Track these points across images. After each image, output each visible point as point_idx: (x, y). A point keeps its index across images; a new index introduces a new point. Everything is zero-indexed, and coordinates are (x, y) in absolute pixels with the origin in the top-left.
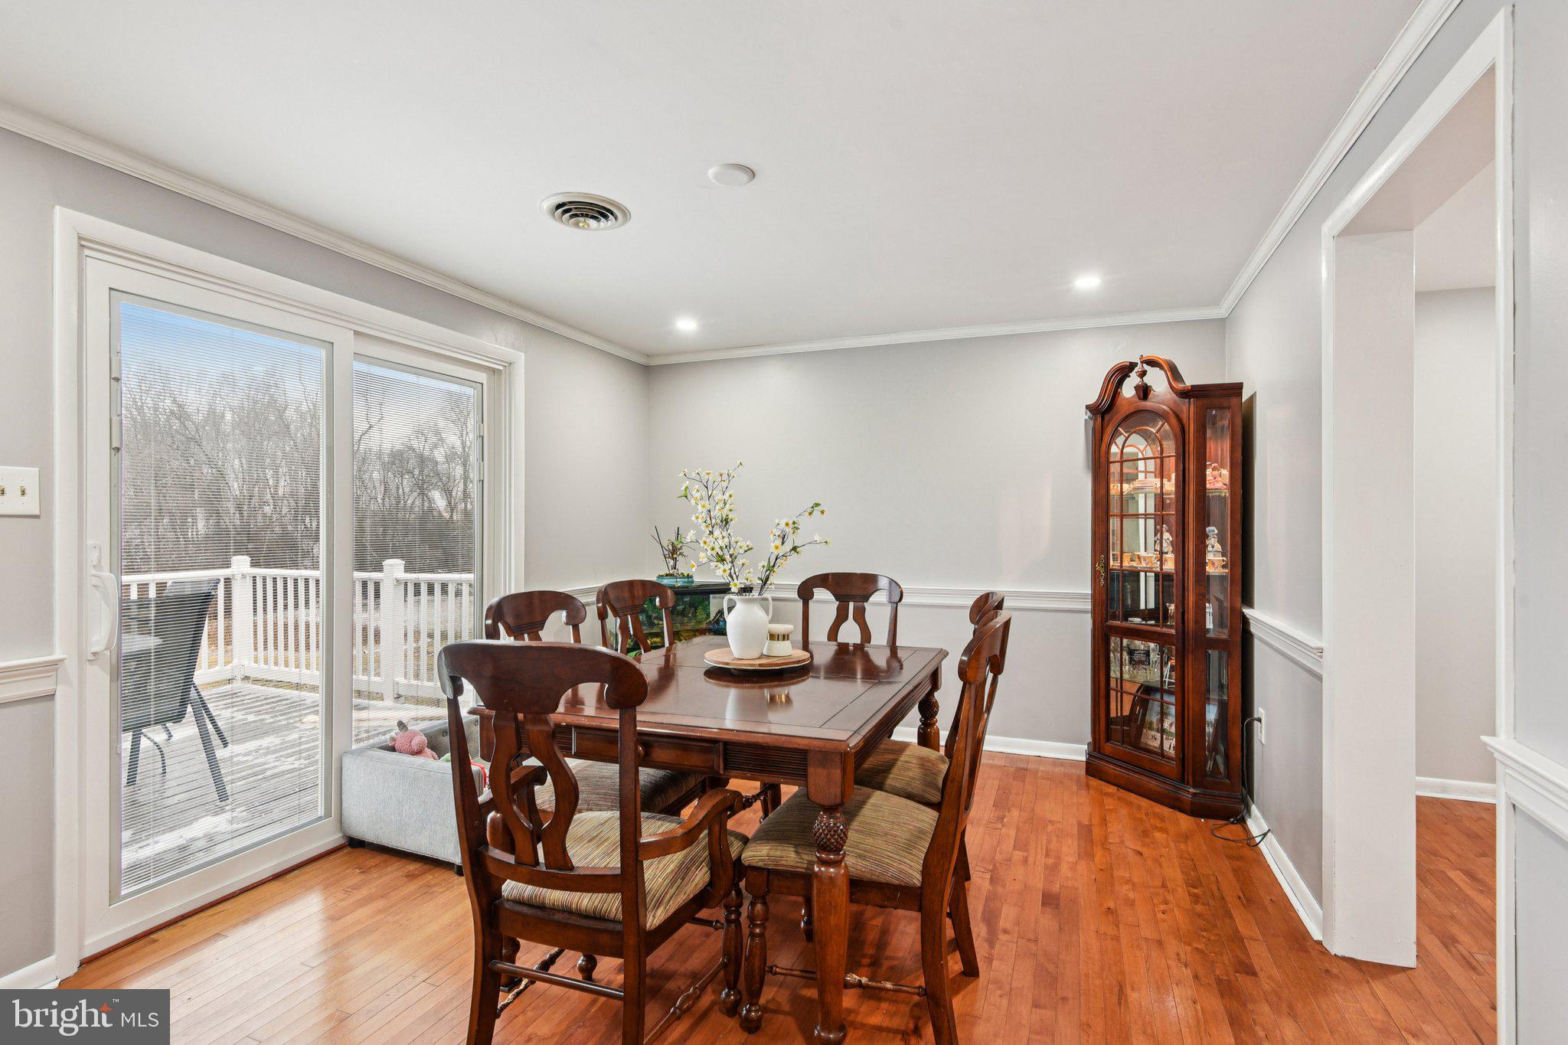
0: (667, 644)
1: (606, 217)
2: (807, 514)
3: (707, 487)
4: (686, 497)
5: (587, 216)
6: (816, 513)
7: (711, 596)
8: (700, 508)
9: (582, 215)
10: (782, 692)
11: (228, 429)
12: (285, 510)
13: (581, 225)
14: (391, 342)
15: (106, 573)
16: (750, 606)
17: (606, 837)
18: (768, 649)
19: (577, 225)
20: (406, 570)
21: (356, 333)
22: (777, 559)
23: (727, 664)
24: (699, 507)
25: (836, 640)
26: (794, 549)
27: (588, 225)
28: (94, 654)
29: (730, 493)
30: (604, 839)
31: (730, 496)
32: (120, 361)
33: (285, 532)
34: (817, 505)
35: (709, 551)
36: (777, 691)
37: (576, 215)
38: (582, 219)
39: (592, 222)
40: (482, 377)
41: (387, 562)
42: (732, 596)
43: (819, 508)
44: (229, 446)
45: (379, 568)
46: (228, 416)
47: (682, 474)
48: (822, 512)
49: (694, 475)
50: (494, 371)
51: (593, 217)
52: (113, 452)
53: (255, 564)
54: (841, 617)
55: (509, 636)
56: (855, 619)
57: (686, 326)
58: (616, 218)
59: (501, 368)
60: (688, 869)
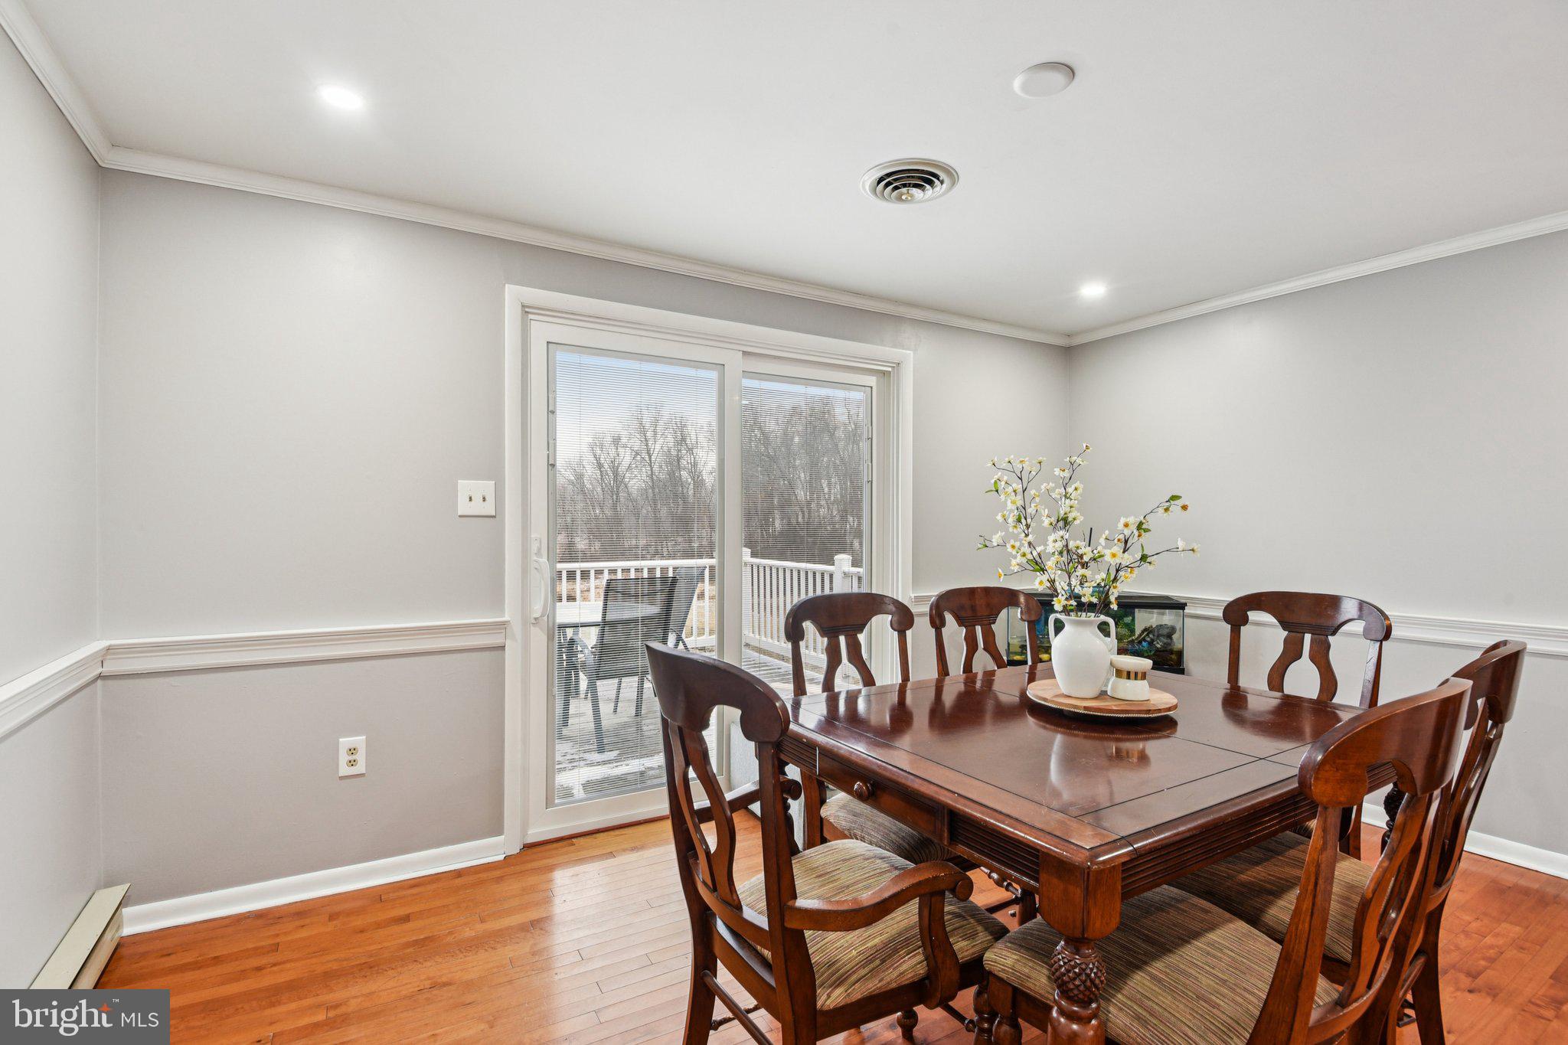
0: (1030, 663)
1: (931, 183)
2: (1161, 510)
3: (1021, 479)
4: (997, 491)
5: (909, 185)
6: (1176, 507)
7: (1136, 610)
8: (1010, 506)
9: (905, 186)
10: (1134, 746)
11: (796, 449)
12: (835, 513)
13: (904, 197)
14: (775, 357)
15: (544, 560)
16: (1080, 629)
17: (837, 877)
18: (1112, 688)
19: (899, 199)
20: (853, 565)
21: (745, 353)
22: (1117, 571)
23: (1045, 699)
24: (1009, 502)
25: (1282, 690)
26: (1144, 558)
27: (912, 196)
28: (536, 619)
29: (1076, 485)
30: (832, 879)
31: (1076, 489)
32: (555, 398)
33: (834, 530)
34: (1174, 498)
35: (1019, 557)
36: (1127, 746)
37: (896, 188)
38: (904, 190)
39: (915, 191)
40: (872, 381)
41: (837, 557)
42: (1058, 616)
43: (1180, 502)
44: (798, 462)
45: (831, 562)
46: (797, 439)
47: (990, 464)
48: (1185, 508)
49: (1004, 465)
50: (884, 373)
51: (916, 186)
52: (550, 468)
53: (754, 555)
54: (1291, 653)
55: (822, 636)
56: (1312, 658)
57: (1093, 291)
58: (942, 182)
59: (890, 369)
60: (896, 951)
